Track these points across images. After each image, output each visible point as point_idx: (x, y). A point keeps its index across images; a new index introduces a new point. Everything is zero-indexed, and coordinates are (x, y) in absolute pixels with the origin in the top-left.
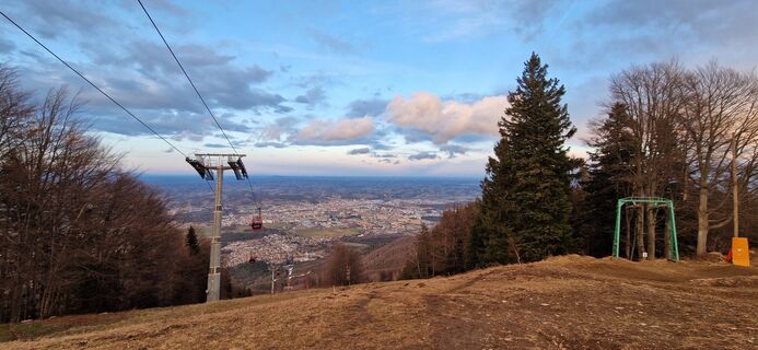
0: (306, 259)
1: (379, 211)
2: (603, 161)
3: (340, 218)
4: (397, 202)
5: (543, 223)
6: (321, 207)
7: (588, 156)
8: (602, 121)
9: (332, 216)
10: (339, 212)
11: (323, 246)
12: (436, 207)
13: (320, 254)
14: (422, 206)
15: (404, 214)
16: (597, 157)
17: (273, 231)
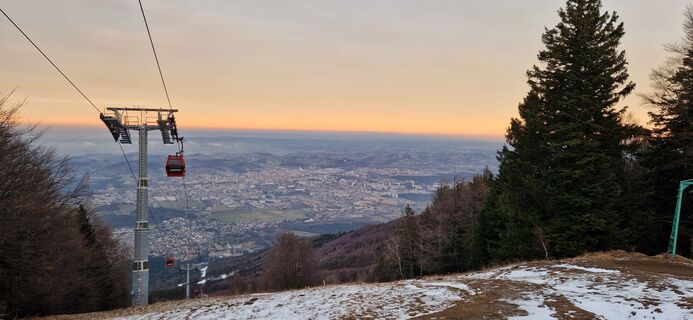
0: (228, 254)
1: (335, 185)
2: (671, 125)
3: (279, 195)
4: (363, 171)
5: (583, 209)
6: (250, 178)
7: (650, 118)
8: (671, 72)
9: (266, 191)
10: (276, 186)
11: (252, 235)
12: (419, 180)
13: (250, 247)
14: (399, 178)
15: (373, 190)
16: (662, 119)
17: (176, 213)
